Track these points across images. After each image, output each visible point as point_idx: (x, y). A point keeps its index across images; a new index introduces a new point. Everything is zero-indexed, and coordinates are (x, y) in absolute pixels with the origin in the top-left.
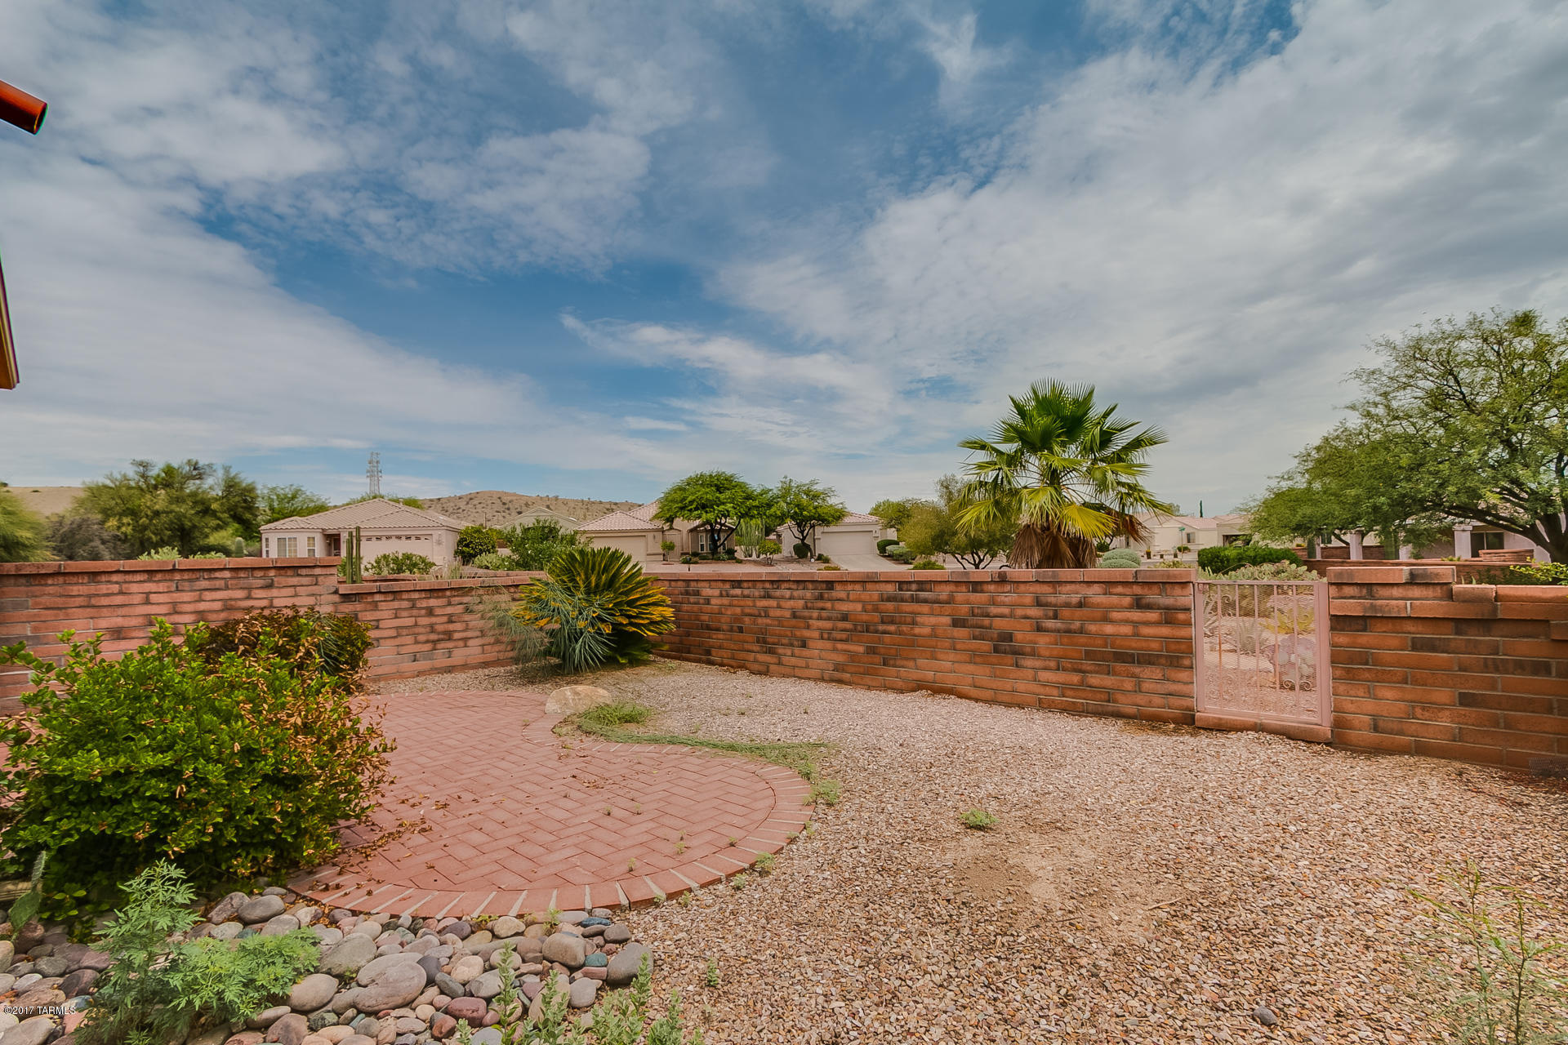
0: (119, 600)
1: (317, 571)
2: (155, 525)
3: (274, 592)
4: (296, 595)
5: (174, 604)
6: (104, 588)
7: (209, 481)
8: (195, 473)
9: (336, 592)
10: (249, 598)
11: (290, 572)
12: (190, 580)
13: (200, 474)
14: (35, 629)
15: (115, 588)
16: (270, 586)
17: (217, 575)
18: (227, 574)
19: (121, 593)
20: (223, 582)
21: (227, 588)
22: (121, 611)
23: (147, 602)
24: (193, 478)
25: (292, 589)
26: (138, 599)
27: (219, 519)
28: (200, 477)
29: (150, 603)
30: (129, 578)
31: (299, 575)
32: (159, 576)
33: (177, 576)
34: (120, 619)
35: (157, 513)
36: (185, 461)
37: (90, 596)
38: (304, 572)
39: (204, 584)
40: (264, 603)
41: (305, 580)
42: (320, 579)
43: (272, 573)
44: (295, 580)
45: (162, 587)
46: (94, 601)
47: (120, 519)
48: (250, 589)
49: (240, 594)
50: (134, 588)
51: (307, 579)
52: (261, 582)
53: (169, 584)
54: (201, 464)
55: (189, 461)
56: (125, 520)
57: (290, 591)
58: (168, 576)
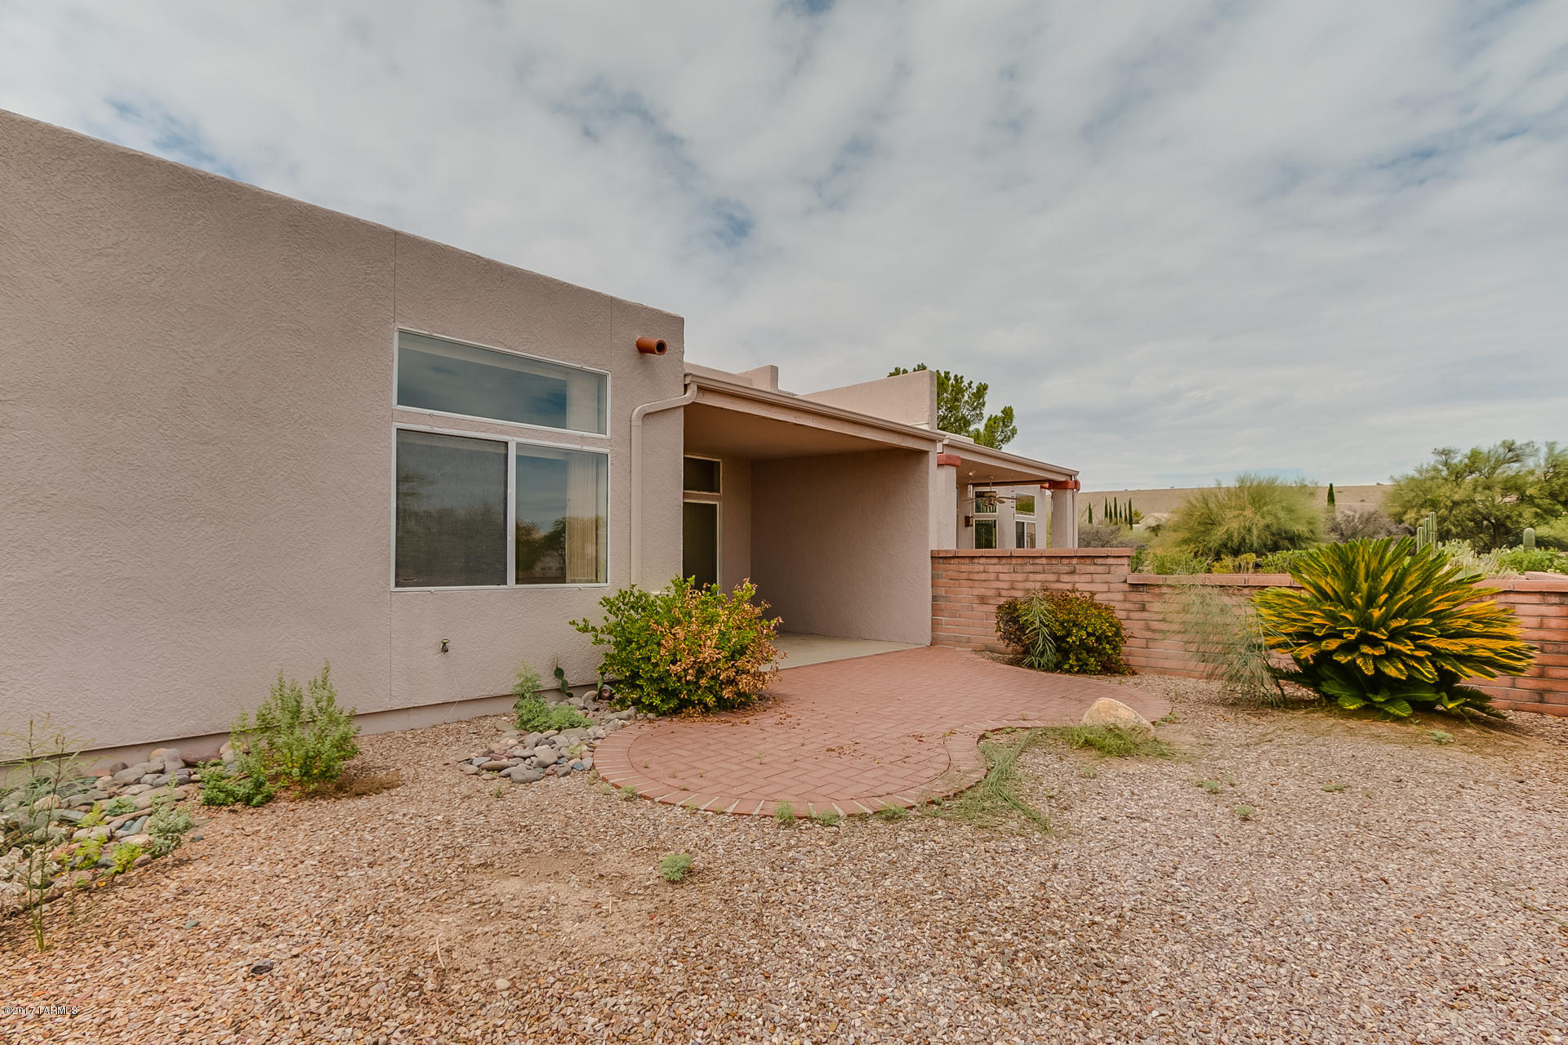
0: (983, 576)
1: (1110, 561)
2: (1455, 516)
3: (1076, 578)
4: (1092, 582)
5: (1012, 582)
6: (977, 568)
7: (1530, 463)
8: (1510, 455)
9: (1125, 582)
10: (1058, 581)
11: (1088, 561)
12: (1021, 565)
13: (1517, 456)
14: (946, 592)
15: (981, 568)
16: (1073, 573)
17: (1038, 561)
18: (1044, 561)
19: (985, 572)
20: (1041, 567)
21: (1044, 572)
22: (985, 584)
23: (998, 579)
24: (1511, 460)
25: (1089, 576)
26: (993, 576)
27: (1538, 506)
28: (1517, 459)
29: (998, 580)
30: (988, 561)
31: (1095, 564)
32: (1004, 561)
33: (1014, 561)
34: (983, 590)
35: (1456, 504)
36: (1499, 443)
37: (970, 573)
38: (1099, 561)
39: (1030, 568)
40: (1069, 586)
41: (1100, 569)
42: (1112, 568)
43: (1075, 561)
44: (1092, 569)
45: (1005, 569)
46: (971, 577)
47: (1419, 511)
48: (1058, 574)
49: (1052, 577)
50: (991, 569)
51: (1101, 567)
52: (1066, 569)
53: (1008, 567)
54: (1518, 443)
55: (1504, 442)
56: (1424, 512)
57: (1087, 578)
58: (1009, 561)
